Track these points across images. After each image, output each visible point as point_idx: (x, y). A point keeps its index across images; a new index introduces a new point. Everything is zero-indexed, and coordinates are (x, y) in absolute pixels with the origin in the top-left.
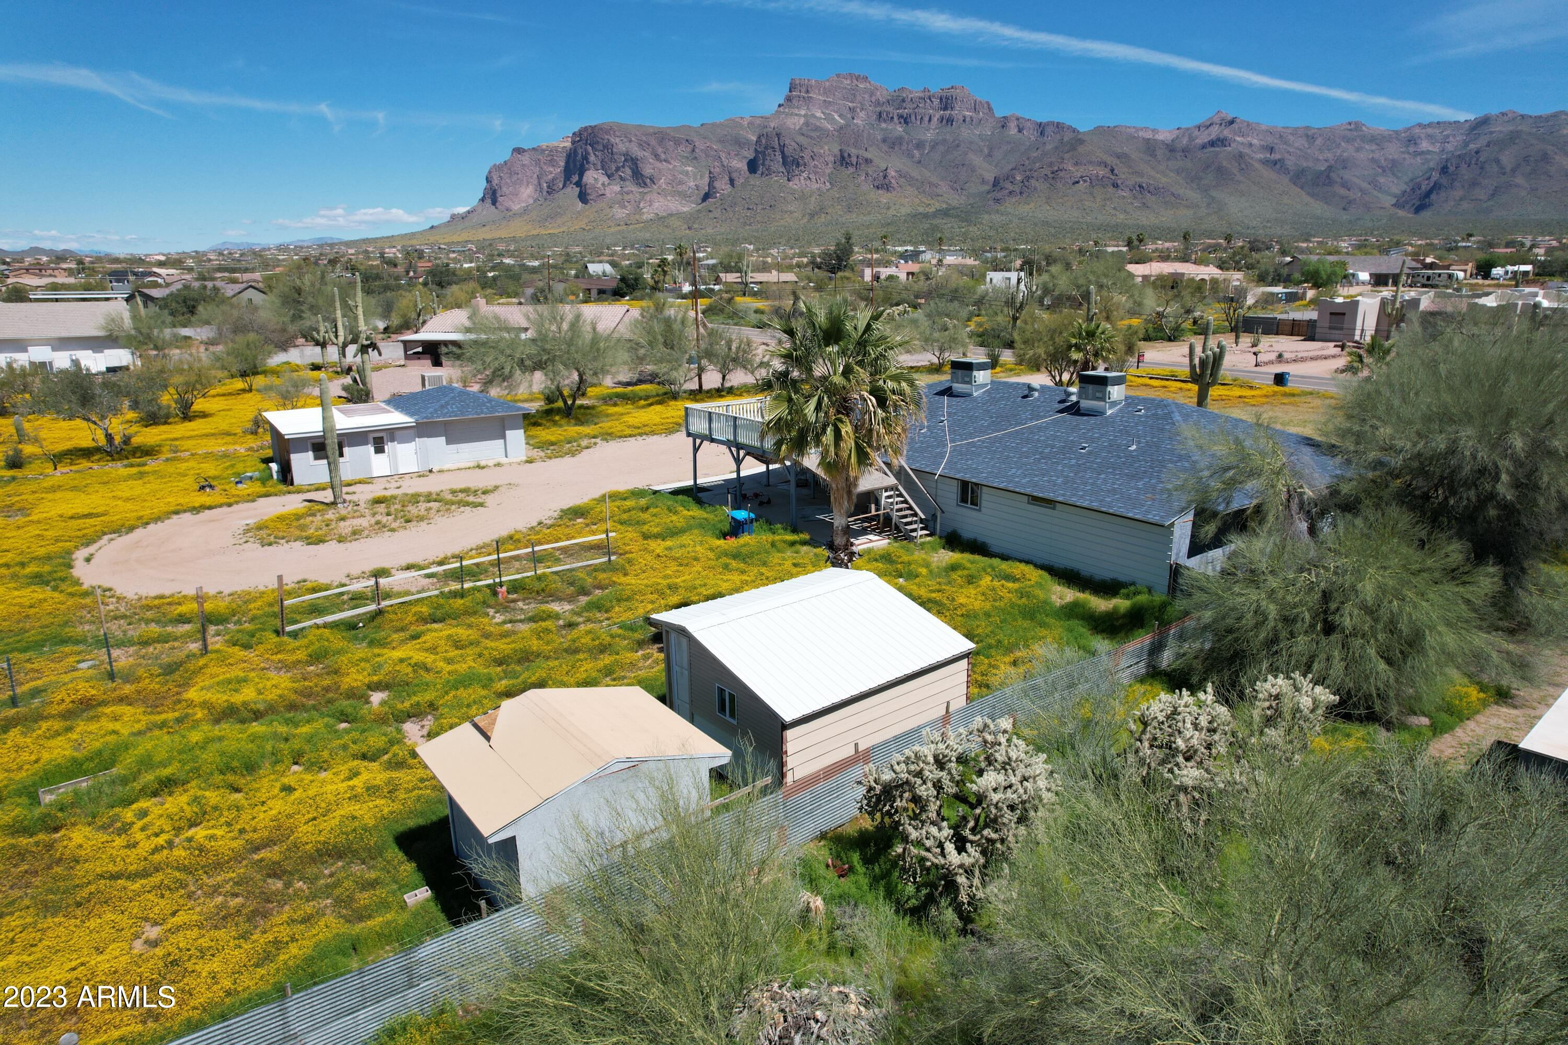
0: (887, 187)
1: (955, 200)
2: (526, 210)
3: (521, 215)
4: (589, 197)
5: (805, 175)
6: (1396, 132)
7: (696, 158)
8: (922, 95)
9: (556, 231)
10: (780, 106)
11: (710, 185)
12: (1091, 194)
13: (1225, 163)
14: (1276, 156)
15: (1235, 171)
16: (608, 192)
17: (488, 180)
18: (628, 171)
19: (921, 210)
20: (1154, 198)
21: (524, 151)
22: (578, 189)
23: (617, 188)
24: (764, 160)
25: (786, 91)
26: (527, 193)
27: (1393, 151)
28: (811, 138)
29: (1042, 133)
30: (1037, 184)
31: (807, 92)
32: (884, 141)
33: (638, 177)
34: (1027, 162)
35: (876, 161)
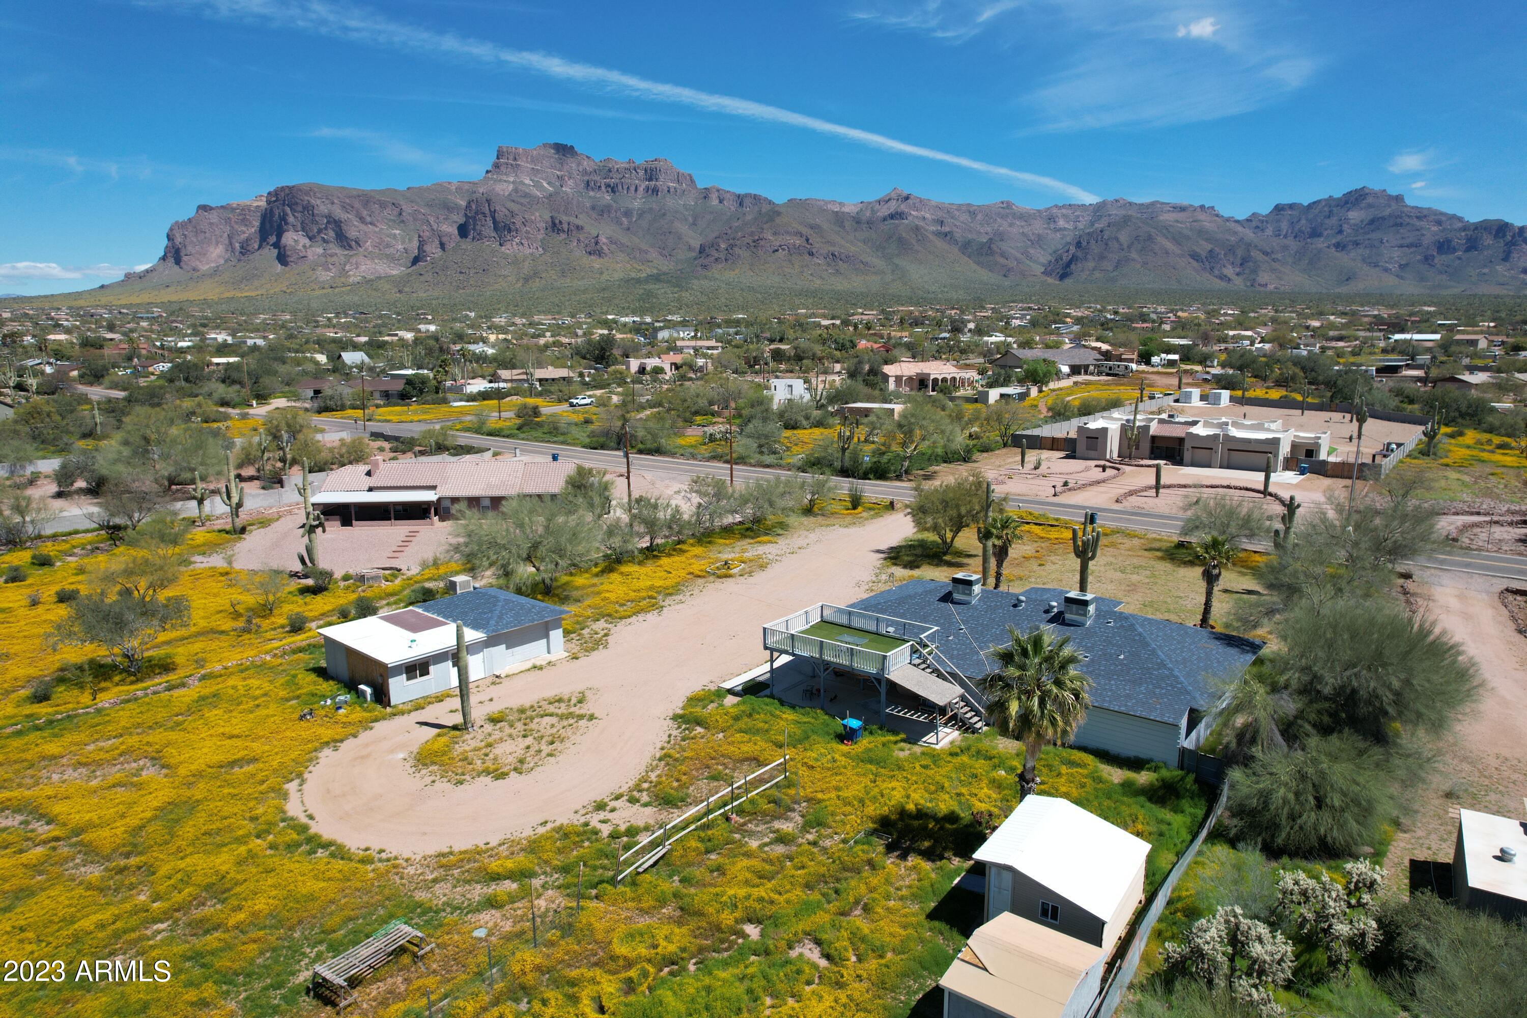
0: (599, 253)
1: (666, 266)
2: (216, 271)
3: (211, 276)
4: (289, 259)
5: (517, 240)
6: (1039, 211)
7: (403, 221)
8: (627, 166)
9: (253, 294)
10: (487, 172)
11: (420, 248)
12: (790, 261)
13: (904, 235)
14: (946, 229)
15: (914, 242)
16: (310, 253)
17: (169, 237)
18: (332, 234)
19: (633, 275)
20: (845, 266)
21: (211, 209)
22: (276, 251)
23: (320, 251)
24: (475, 225)
25: (493, 158)
26: (216, 253)
27: (1038, 227)
28: (522, 204)
29: (741, 204)
30: (741, 252)
31: (515, 159)
32: (593, 208)
33: (342, 239)
34: (729, 232)
35: (587, 228)
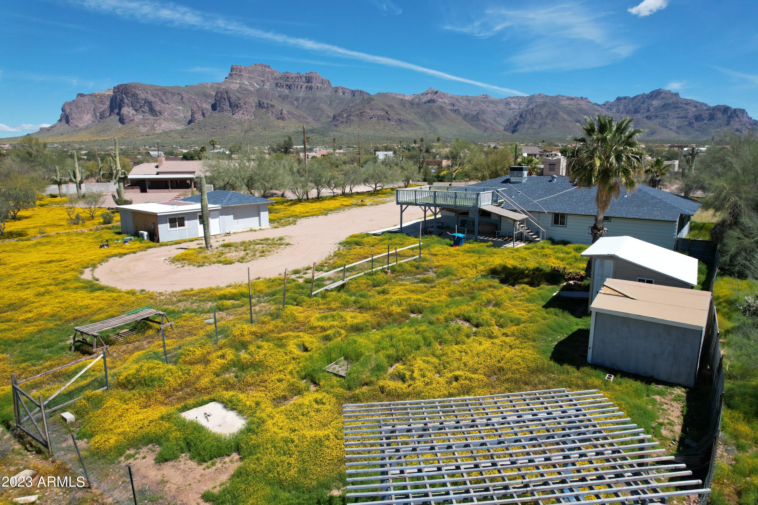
0: (283, 119)
1: (316, 125)
2: (87, 127)
3: (85, 129)
4: (125, 121)
5: (241, 112)
6: (502, 100)
7: (183, 103)
8: (296, 75)
9: (107, 138)
10: (226, 78)
11: (192, 116)
12: (378, 123)
13: (435, 110)
14: (456, 108)
15: (440, 114)
16: (136, 118)
17: (63, 110)
18: (147, 108)
19: (300, 129)
20: (406, 125)
21: (85, 95)
22: (118, 117)
23: (141, 117)
24: (220, 104)
25: (229, 71)
26: (87, 118)
27: (501, 107)
28: (243, 94)
29: (354, 95)
30: (354, 118)
31: (240, 72)
32: (280, 96)
33: (152, 111)
34: (348, 108)
35: (277, 106)
